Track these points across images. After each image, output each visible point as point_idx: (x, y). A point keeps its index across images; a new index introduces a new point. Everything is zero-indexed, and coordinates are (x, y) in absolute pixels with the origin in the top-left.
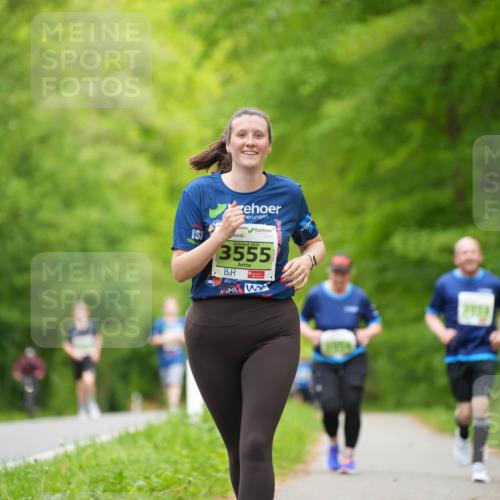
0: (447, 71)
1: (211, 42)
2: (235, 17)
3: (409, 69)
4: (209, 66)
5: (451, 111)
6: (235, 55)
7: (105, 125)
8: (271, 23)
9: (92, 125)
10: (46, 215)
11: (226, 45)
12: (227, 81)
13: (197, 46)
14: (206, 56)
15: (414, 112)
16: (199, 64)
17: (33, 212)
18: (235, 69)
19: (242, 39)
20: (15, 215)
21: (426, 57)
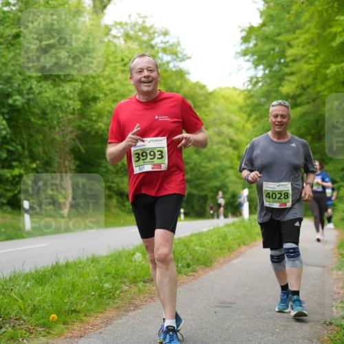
1: (249, 115)
2: (256, 108)
3: (306, 121)
4: (249, 122)
5: (319, 132)
6: (257, 119)
7: (220, 139)
9: (216, 139)
10: (204, 164)
11: (254, 116)
12: (254, 126)
13: (245, 117)
14: (248, 119)
16: (246, 122)
17: (200, 163)
18: (256, 123)
19: (258, 114)
20: (195, 164)
21: (312, 117)
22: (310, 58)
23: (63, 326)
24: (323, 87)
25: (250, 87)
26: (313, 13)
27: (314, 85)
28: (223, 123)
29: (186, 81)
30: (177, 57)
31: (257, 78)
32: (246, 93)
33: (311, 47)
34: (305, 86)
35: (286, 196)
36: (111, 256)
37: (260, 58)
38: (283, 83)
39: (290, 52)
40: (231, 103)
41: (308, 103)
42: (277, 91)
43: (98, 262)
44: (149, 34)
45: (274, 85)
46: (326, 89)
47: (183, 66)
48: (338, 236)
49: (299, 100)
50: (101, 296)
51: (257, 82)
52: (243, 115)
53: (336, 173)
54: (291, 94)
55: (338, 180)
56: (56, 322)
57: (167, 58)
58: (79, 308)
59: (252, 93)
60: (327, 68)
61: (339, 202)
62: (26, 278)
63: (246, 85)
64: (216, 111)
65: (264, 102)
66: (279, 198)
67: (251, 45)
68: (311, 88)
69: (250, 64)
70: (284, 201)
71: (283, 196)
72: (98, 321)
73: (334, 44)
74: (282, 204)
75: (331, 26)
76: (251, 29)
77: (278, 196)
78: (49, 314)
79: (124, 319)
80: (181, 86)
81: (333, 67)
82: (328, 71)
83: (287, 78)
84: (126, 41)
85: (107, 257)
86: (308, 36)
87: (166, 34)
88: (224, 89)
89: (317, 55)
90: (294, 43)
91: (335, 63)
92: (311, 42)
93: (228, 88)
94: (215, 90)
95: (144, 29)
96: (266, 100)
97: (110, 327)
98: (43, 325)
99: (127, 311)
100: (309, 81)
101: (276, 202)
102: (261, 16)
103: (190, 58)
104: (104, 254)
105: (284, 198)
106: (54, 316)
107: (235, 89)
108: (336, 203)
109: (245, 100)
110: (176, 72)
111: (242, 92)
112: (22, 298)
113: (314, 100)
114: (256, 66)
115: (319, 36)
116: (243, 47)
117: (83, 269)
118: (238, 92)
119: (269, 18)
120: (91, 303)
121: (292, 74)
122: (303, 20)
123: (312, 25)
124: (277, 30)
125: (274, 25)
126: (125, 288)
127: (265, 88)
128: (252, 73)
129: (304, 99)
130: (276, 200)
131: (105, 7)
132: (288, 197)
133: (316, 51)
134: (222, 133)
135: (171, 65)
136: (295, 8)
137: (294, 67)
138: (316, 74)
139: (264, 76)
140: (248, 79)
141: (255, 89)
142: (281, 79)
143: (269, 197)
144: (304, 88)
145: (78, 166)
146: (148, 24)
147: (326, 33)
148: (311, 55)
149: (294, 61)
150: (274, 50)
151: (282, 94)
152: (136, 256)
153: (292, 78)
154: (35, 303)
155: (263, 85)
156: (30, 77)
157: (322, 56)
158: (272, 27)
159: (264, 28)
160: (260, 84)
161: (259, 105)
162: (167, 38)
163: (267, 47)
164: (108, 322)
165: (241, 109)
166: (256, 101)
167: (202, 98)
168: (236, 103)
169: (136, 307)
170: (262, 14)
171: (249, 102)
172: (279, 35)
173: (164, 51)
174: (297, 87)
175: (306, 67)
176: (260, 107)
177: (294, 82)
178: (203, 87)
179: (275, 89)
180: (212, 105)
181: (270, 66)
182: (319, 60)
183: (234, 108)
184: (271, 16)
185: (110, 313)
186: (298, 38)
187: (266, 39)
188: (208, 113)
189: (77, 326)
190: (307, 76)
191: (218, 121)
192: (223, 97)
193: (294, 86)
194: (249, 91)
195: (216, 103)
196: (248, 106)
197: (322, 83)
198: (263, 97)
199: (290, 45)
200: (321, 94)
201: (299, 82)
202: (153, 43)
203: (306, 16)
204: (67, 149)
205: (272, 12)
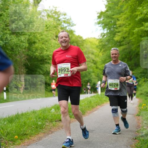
0: (130, 52)
1: (101, 50)
3: (125, 52)
4: (101, 53)
5: (131, 57)
6: (104, 51)
7: (88, 60)
8: (108, 47)
11: (103, 50)
12: (103, 54)
13: (99, 50)
14: (100, 51)
15: (126, 57)
16: (99, 52)
19: (105, 49)
21: (127, 51)
22: (127, 25)
23: (20, 141)
24: (132, 38)
25: (101, 38)
26: (128, 6)
27: (128, 37)
28: (90, 53)
29: (74, 35)
30: (70, 24)
31: (104, 34)
32: (99, 40)
33: (127, 21)
34: (125, 37)
35: (117, 85)
36: (41, 110)
37: (106, 25)
38: (115, 36)
39: (118, 23)
40: (93, 45)
41: (126, 44)
42: (113, 39)
43: (36, 113)
44: (58, 15)
45: (112, 36)
46: (133, 38)
47: (72, 28)
48: (138, 101)
49: (122, 43)
50: (37, 127)
51: (104, 36)
52: (98, 49)
53: (138, 75)
54: (119, 41)
55: (139, 77)
56: (17, 139)
57: (65, 25)
58: (27, 133)
59: (102, 40)
60: (134, 30)
61: (139, 87)
62: (4, 120)
63: (99, 36)
64: (87, 48)
65: (107, 44)
66: (114, 86)
67: (102, 19)
68: (127, 38)
69: (101, 28)
70: (116, 87)
71: (116, 85)
72: (36, 139)
73: (137, 19)
74: (115, 88)
75: (136, 12)
76: (102, 13)
77: (114, 85)
78: (14, 135)
79: (47, 138)
80: (72, 37)
81: (137, 29)
82: (134, 31)
83: (117, 34)
84: (48, 18)
85: (40, 111)
86: (126, 16)
87: (65, 15)
88: (90, 38)
89: (130, 24)
90: (120, 19)
91: (138, 28)
92: (127, 19)
93: (92, 38)
94: (86, 39)
95: (56, 13)
96: (108, 43)
97: (40, 141)
98: (12, 141)
99: (48, 134)
100: (126, 35)
101: (113, 87)
102: (106, 7)
103: (75, 25)
104: (38, 109)
105: (116, 86)
106: (16, 136)
107: (95, 38)
108: (138, 88)
109: (99, 43)
110: (70, 31)
111: (98, 39)
112: (2, 129)
113: (128, 43)
114: (104, 29)
115: (131, 16)
116: (98, 20)
117: (29, 116)
118: (96, 40)
119: (109, 8)
120: (33, 131)
121: (119, 32)
122: (123, 9)
123: (127, 11)
124: (113, 13)
125: (111, 11)
126: (47, 124)
127: (107, 38)
128: (102, 31)
129: (124, 43)
130: (113, 86)
131: (39, 3)
132: (118, 86)
133: (129, 22)
134: (89, 57)
135: (67, 28)
136: (120, 4)
137: (120, 29)
138: (129, 32)
139: (107, 33)
140: (101, 34)
141: (103, 38)
142: (115, 34)
143: (110, 86)
144: (124, 38)
145: (27, 72)
146: (57, 11)
147: (133, 15)
148: (127, 24)
149: (120, 26)
150: (111, 22)
151: (115, 40)
152: (52, 110)
153: (119, 34)
154: (8, 131)
155: (107, 37)
156: (6, 33)
157: (132, 24)
158: (110, 12)
159: (107, 12)
160: (105, 36)
161: (105, 45)
162: (66, 16)
163: (108, 21)
164: (40, 139)
165: (97, 47)
166: (103, 43)
167: (81, 42)
168: (95, 44)
169: (52, 132)
170: (106, 6)
171: (101, 44)
172: (113, 15)
173: (65, 22)
174: (121, 38)
175: (125, 29)
176: (105, 46)
177: (120, 35)
178: (81, 38)
179: (112, 38)
180: (85, 45)
181: (110, 29)
182: (130, 26)
183: (94, 46)
184: (110, 7)
185: (41, 135)
186: (121, 17)
187: (108, 17)
188: (83, 49)
189: (26, 141)
190: (125, 33)
191: (87, 52)
192: (90, 42)
193: (120, 37)
194: (101, 39)
195: (87, 44)
196: (100, 46)
197: (132, 36)
198: (106, 42)
199: (118, 20)
200: (131, 40)
201: (122, 35)
202: (60, 18)
203: (125, 7)
204: (22, 64)
205: (110, 6)
